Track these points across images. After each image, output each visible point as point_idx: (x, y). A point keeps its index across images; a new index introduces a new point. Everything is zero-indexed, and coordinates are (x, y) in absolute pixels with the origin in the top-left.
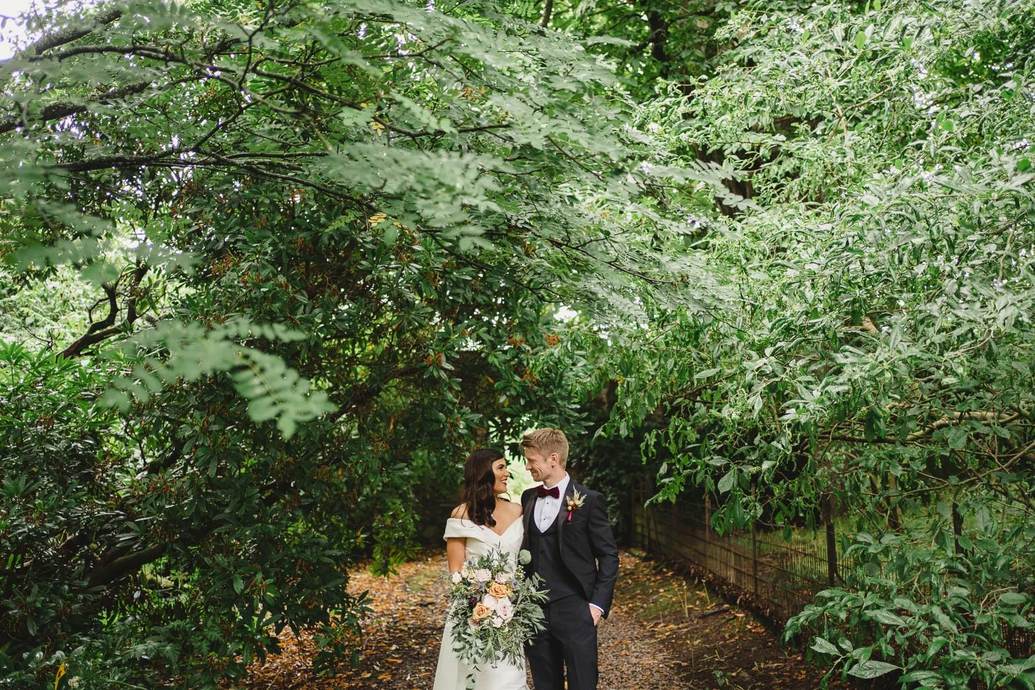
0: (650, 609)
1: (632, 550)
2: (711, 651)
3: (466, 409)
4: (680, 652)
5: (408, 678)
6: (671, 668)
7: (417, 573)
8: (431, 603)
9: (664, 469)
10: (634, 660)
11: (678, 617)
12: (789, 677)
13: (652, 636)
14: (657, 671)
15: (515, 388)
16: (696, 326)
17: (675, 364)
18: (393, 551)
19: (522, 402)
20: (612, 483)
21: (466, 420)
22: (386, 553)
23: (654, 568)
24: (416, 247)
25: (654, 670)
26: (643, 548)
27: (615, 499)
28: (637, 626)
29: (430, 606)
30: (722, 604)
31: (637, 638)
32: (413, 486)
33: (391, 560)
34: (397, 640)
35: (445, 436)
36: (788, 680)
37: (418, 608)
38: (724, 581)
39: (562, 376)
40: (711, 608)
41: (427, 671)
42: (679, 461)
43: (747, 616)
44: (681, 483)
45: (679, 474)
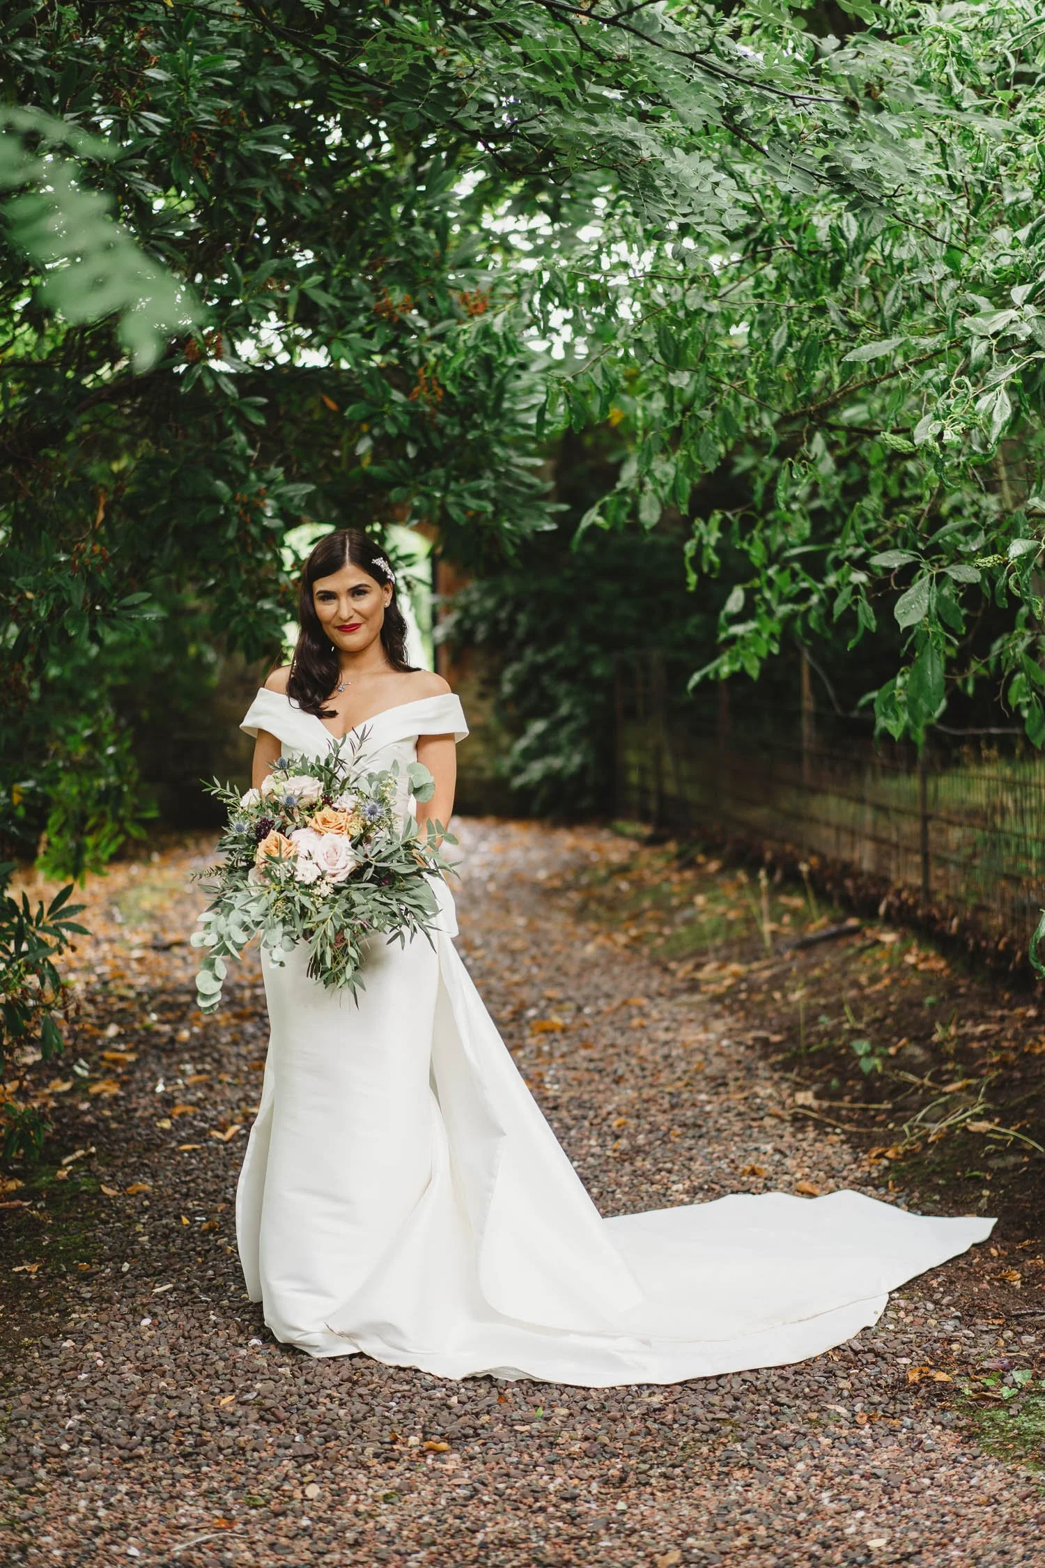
0: (678, 937)
1: (620, 824)
2: (829, 1009)
3: (277, 472)
4: (763, 1017)
5: (160, 1088)
6: (748, 1047)
7: (133, 883)
8: (180, 944)
9: (735, 601)
10: (663, 1036)
11: (749, 949)
12: (1015, 1049)
13: (694, 986)
14: (719, 1054)
15: (394, 419)
16: (836, 250)
17: (790, 338)
18: (91, 822)
19: (411, 451)
20: (569, 675)
21: (278, 498)
22: (78, 825)
23: (679, 856)
24: (153, 73)
25: (712, 1051)
26: (644, 817)
27: (579, 711)
28: (656, 971)
29: (176, 950)
30: (843, 920)
31: (660, 994)
32: (113, 689)
33: (90, 841)
34: (121, 1017)
35: (231, 533)
36: (1012, 1056)
37: (151, 955)
38: (848, 869)
39: (501, 390)
40: (819, 924)
41: (199, 1072)
42: (770, 583)
43: (903, 938)
44: (772, 636)
45: (770, 613)
